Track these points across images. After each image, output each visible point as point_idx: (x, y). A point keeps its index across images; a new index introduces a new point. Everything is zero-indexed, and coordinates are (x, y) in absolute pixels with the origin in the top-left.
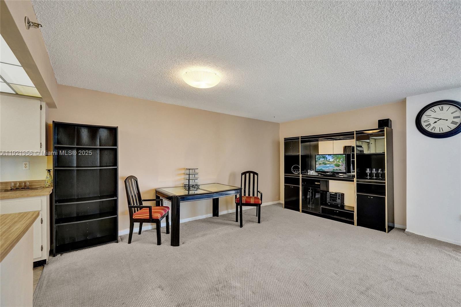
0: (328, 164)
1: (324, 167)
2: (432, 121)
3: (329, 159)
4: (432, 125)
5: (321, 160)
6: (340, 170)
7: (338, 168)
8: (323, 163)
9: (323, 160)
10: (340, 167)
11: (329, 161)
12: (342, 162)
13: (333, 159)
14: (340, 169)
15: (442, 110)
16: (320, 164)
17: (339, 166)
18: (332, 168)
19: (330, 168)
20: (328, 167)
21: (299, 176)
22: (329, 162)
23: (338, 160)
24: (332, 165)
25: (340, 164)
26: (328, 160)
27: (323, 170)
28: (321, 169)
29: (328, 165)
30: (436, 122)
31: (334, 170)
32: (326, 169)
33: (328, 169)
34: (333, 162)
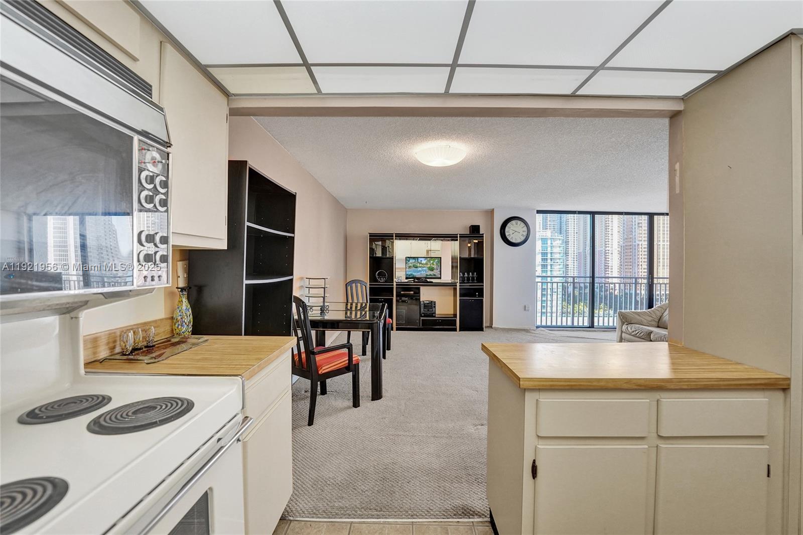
0: (420, 267)
1: (415, 272)
2: (511, 232)
3: (421, 261)
4: (512, 236)
5: (411, 261)
6: (435, 275)
7: (431, 273)
8: (413, 266)
9: (414, 262)
10: (435, 271)
11: (421, 263)
12: (437, 264)
13: (426, 261)
14: (434, 273)
15: (517, 224)
16: (410, 267)
17: (433, 271)
18: (425, 272)
19: (422, 272)
20: (420, 271)
21: (393, 285)
22: (420, 265)
23: (432, 262)
24: (424, 268)
25: (435, 267)
26: (419, 261)
27: (414, 275)
28: (412, 275)
29: (420, 269)
30: (513, 233)
31: (427, 275)
32: (417, 275)
33: (419, 273)
34: (426, 264)
